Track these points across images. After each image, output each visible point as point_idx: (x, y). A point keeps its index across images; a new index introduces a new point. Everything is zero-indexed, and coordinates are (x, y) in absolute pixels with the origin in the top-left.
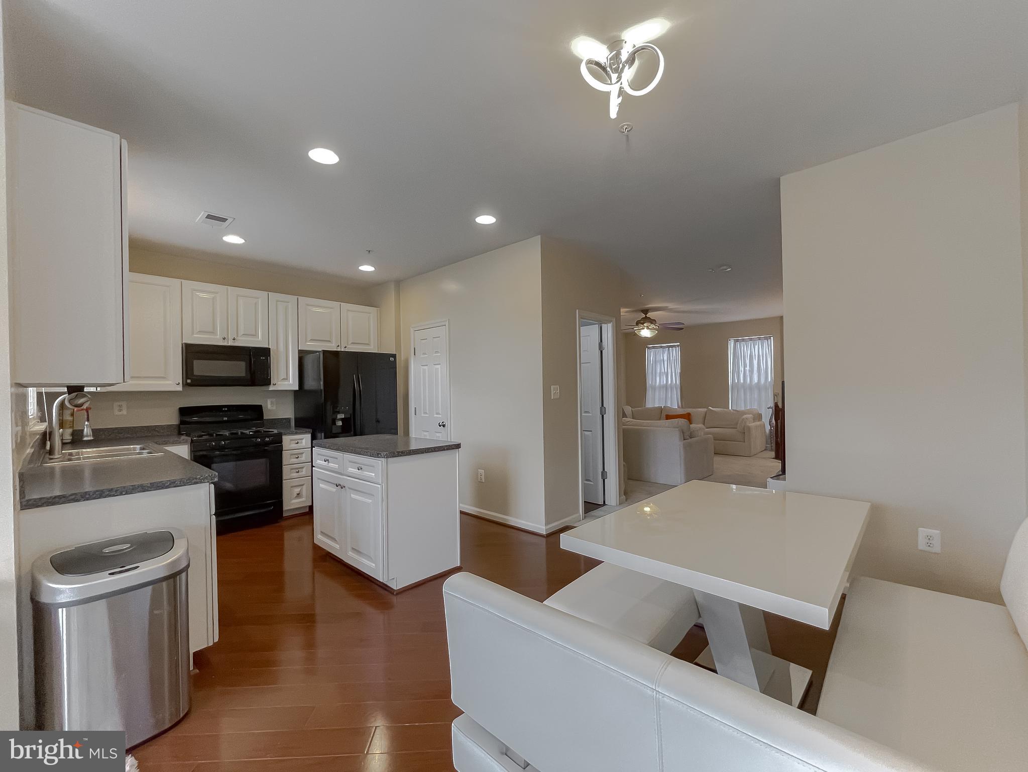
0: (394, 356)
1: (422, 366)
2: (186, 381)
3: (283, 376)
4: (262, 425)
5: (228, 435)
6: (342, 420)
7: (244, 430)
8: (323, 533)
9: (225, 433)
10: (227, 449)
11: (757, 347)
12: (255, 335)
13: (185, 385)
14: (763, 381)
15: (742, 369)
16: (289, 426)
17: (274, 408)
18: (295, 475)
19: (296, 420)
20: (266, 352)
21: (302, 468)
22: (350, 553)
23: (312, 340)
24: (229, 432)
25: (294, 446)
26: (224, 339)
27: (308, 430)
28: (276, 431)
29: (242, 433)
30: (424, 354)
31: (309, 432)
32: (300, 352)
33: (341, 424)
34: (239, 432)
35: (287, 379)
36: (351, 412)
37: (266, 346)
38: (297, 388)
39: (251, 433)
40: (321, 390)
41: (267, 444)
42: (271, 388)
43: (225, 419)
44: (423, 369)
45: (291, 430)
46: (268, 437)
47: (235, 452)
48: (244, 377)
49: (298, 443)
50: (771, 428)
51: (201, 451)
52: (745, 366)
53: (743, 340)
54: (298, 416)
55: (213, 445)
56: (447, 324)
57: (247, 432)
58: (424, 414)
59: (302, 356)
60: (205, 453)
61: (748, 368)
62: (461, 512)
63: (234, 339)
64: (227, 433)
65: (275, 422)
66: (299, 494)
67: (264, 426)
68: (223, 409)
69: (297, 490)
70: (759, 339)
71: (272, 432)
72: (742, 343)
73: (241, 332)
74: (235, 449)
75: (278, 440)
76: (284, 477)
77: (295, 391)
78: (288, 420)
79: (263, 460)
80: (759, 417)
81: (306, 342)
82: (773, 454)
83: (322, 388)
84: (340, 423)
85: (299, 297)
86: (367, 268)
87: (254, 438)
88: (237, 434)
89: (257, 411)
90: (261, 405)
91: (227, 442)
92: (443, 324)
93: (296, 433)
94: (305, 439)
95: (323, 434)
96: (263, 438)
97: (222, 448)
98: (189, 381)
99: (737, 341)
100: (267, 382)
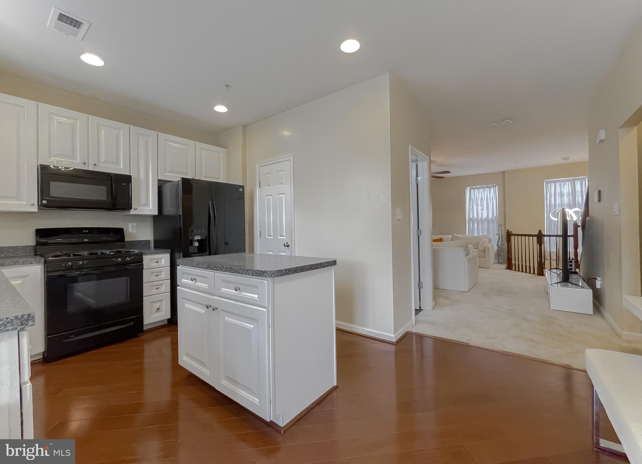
0: (243, 187)
1: (267, 196)
2: (42, 202)
3: (143, 201)
4: (124, 247)
5: (86, 255)
6: (199, 241)
7: (105, 251)
8: (188, 355)
9: (84, 254)
10: (85, 268)
11: (486, 193)
12: (118, 163)
13: (42, 206)
14: (490, 216)
15: (475, 208)
16: (149, 248)
17: (135, 231)
18: (155, 291)
19: (155, 241)
20: (128, 179)
21: (162, 285)
22: (224, 382)
23: (170, 172)
24: (88, 252)
25: (154, 264)
26: (85, 164)
27: (167, 250)
28: (136, 251)
29: (102, 253)
30: (269, 186)
31: (168, 252)
32: (159, 181)
33: (198, 245)
34: (99, 252)
35: (147, 204)
36: (207, 234)
37: (128, 174)
38: (156, 213)
39: (111, 253)
40: (180, 216)
41: (128, 263)
42: (132, 212)
43: (86, 240)
44: (267, 198)
45: (151, 250)
46: (129, 257)
47: (95, 272)
48: (105, 200)
49: (158, 262)
50: (498, 248)
51: (56, 271)
52: (477, 206)
53: (476, 188)
54: (157, 238)
55: (69, 265)
56: (291, 158)
57: (108, 252)
58: (268, 236)
59: (161, 186)
60: (60, 273)
61: (480, 208)
62: (338, 330)
63: (95, 165)
64: (86, 253)
65: (135, 244)
66: (159, 309)
67: (125, 248)
68: (84, 231)
69: (157, 305)
70: (488, 187)
71: (133, 252)
72: (476, 190)
73: (103, 159)
74: (97, 268)
75: (139, 260)
76: (144, 295)
77: (154, 217)
78: (148, 242)
79: (124, 279)
80: (490, 241)
81: (165, 173)
82: (505, 266)
83: (181, 213)
84: (196, 244)
85: (159, 133)
86: (221, 109)
87: (114, 258)
88: (97, 254)
89: (119, 233)
90: (123, 228)
91: (85, 262)
92: (288, 158)
93: (156, 253)
94: (164, 259)
95: (181, 254)
96: (123, 257)
97: (80, 268)
98: (45, 202)
99: (472, 188)
100: (128, 206)
